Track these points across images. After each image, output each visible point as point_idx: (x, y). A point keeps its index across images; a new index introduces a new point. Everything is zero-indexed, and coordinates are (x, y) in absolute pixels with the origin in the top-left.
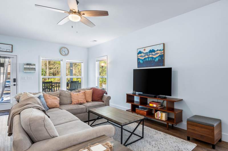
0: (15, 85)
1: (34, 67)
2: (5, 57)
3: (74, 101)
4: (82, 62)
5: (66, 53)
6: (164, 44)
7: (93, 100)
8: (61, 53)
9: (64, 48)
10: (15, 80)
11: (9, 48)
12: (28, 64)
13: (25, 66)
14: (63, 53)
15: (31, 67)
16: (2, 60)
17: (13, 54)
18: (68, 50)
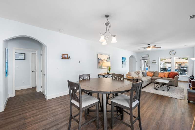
0: (149, 69)
1: (156, 62)
4: (188, 57)
7: (168, 77)
8: (170, 54)
9: (172, 51)
10: (149, 67)
11: (147, 56)
12: (154, 61)
13: (152, 62)
14: (172, 54)
15: (155, 62)
16: (145, 60)
17: (149, 58)
18: (175, 52)
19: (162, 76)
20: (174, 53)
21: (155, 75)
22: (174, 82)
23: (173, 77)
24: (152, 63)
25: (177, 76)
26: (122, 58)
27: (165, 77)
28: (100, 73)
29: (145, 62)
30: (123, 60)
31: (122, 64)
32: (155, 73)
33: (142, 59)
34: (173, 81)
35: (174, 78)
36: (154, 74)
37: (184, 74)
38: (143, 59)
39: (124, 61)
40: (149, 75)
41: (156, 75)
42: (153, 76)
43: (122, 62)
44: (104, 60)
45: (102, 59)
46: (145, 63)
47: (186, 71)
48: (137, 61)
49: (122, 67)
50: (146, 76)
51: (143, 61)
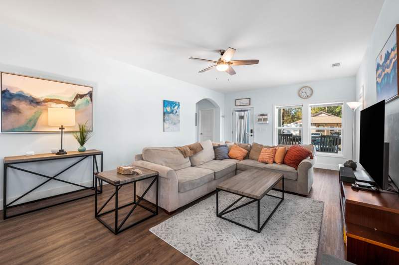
0: (252, 136)
2: (244, 111)
3: (261, 158)
4: (342, 104)
5: (308, 94)
7: (283, 163)
8: (300, 96)
9: (304, 89)
10: (252, 131)
11: (247, 101)
12: (261, 115)
13: (259, 117)
14: (304, 95)
15: (264, 117)
16: (242, 114)
17: (250, 106)
18: (311, 89)
19: (266, 159)
20: (309, 93)
21: (251, 155)
22: (296, 180)
23: (295, 163)
24: (259, 120)
25: (307, 160)
26: (162, 102)
27: (274, 162)
29: (242, 117)
30: (169, 109)
31: (164, 120)
32: (251, 147)
33: (236, 111)
34: (294, 178)
35: (297, 165)
36: (249, 152)
37: (333, 151)
38: (238, 111)
39: (172, 112)
40: (234, 156)
41: (254, 157)
42: (245, 158)
43: (164, 113)
44: (57, 101)
46: (243, 120)
47: (338, 142)
48: (223, 117)
49: (164, 131)
50: (225, 159)
51: (238, 114)
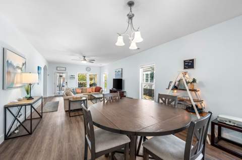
2: (62, 73)
3: (87, 91)
6: (122, 69)
12: (72, 76)
17: (65, 71)
19: (90, 91)
21: (82, 91)
26: (38, 67)
28: (7, 103)
35: (99, 91)
44: (18, 67)
45: (14, 65)
46: (62, 78)
51: (58, 75)
